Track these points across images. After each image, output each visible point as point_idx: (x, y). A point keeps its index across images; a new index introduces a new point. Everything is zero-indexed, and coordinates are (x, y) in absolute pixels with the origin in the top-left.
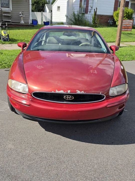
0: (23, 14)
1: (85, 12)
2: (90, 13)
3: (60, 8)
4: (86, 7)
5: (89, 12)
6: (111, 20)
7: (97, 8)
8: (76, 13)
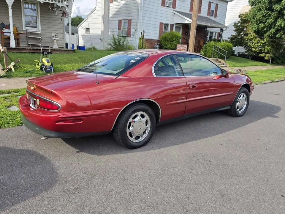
0: (56, 36)
1: (126, 36)
2: (134, 37)
3: (90, 30)
4: (128, 30)
5: (132, 36)
6: (157, 45)
7: (144, 31)
8: (116, 36)
